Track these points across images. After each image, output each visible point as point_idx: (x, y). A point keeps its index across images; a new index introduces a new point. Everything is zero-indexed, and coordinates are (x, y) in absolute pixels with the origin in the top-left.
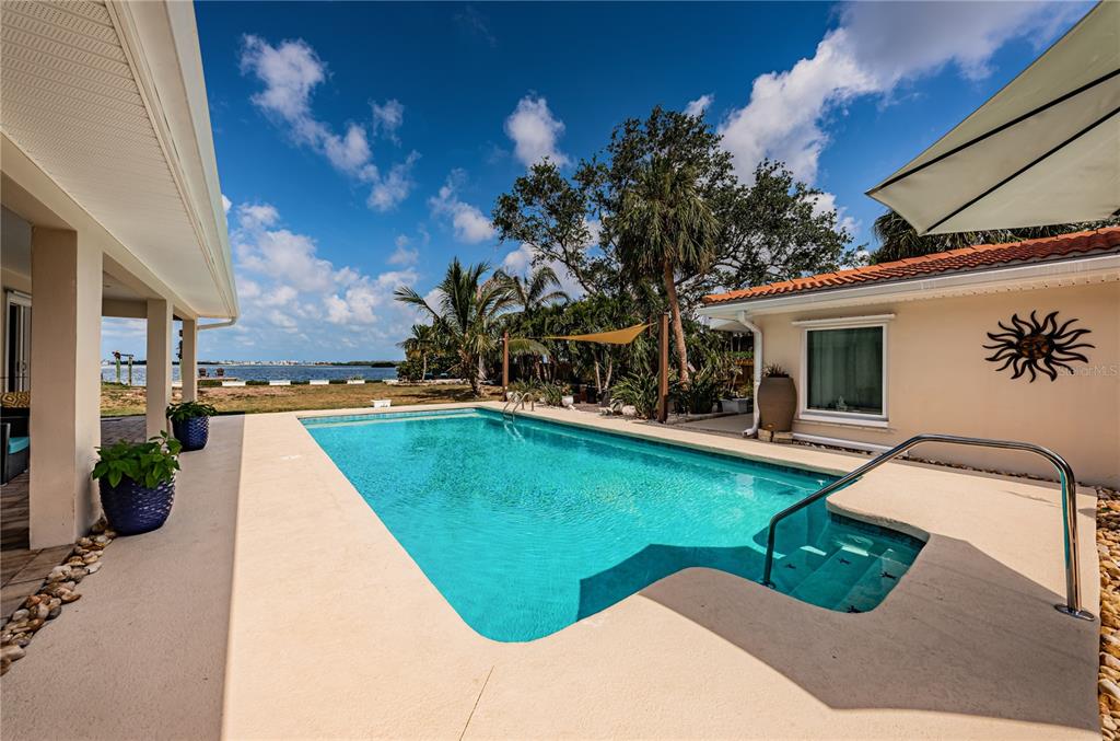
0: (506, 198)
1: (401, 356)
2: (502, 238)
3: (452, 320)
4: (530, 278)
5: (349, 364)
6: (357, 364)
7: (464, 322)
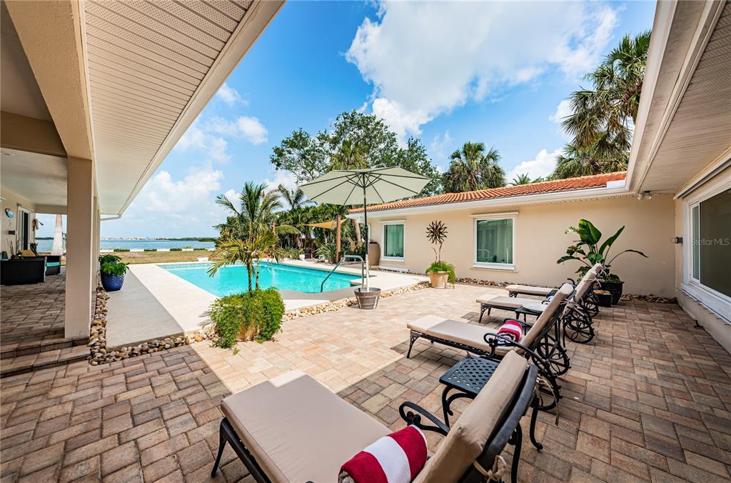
0: (278, 149)
1: (217, 234)
2: (277, 169)
3: (246, 215)
4: (295, 191)
5: (182, 240)
6: (188, 239)
7: (253, 217)
